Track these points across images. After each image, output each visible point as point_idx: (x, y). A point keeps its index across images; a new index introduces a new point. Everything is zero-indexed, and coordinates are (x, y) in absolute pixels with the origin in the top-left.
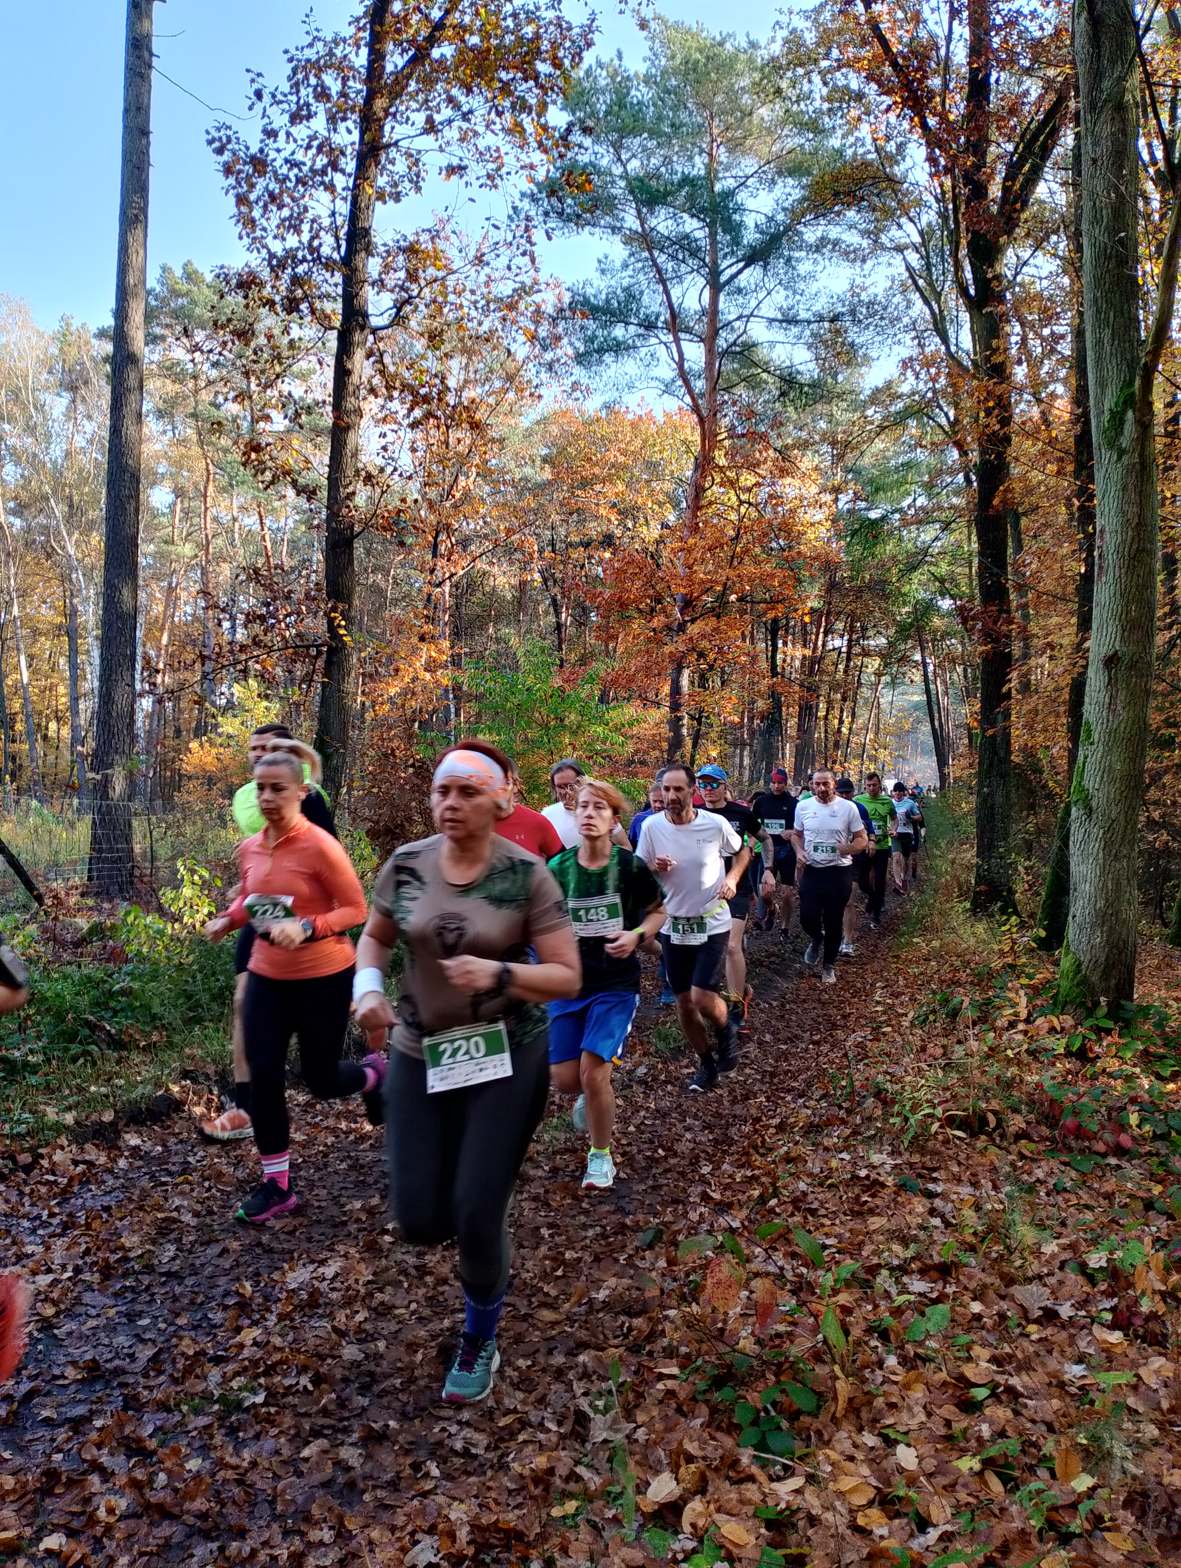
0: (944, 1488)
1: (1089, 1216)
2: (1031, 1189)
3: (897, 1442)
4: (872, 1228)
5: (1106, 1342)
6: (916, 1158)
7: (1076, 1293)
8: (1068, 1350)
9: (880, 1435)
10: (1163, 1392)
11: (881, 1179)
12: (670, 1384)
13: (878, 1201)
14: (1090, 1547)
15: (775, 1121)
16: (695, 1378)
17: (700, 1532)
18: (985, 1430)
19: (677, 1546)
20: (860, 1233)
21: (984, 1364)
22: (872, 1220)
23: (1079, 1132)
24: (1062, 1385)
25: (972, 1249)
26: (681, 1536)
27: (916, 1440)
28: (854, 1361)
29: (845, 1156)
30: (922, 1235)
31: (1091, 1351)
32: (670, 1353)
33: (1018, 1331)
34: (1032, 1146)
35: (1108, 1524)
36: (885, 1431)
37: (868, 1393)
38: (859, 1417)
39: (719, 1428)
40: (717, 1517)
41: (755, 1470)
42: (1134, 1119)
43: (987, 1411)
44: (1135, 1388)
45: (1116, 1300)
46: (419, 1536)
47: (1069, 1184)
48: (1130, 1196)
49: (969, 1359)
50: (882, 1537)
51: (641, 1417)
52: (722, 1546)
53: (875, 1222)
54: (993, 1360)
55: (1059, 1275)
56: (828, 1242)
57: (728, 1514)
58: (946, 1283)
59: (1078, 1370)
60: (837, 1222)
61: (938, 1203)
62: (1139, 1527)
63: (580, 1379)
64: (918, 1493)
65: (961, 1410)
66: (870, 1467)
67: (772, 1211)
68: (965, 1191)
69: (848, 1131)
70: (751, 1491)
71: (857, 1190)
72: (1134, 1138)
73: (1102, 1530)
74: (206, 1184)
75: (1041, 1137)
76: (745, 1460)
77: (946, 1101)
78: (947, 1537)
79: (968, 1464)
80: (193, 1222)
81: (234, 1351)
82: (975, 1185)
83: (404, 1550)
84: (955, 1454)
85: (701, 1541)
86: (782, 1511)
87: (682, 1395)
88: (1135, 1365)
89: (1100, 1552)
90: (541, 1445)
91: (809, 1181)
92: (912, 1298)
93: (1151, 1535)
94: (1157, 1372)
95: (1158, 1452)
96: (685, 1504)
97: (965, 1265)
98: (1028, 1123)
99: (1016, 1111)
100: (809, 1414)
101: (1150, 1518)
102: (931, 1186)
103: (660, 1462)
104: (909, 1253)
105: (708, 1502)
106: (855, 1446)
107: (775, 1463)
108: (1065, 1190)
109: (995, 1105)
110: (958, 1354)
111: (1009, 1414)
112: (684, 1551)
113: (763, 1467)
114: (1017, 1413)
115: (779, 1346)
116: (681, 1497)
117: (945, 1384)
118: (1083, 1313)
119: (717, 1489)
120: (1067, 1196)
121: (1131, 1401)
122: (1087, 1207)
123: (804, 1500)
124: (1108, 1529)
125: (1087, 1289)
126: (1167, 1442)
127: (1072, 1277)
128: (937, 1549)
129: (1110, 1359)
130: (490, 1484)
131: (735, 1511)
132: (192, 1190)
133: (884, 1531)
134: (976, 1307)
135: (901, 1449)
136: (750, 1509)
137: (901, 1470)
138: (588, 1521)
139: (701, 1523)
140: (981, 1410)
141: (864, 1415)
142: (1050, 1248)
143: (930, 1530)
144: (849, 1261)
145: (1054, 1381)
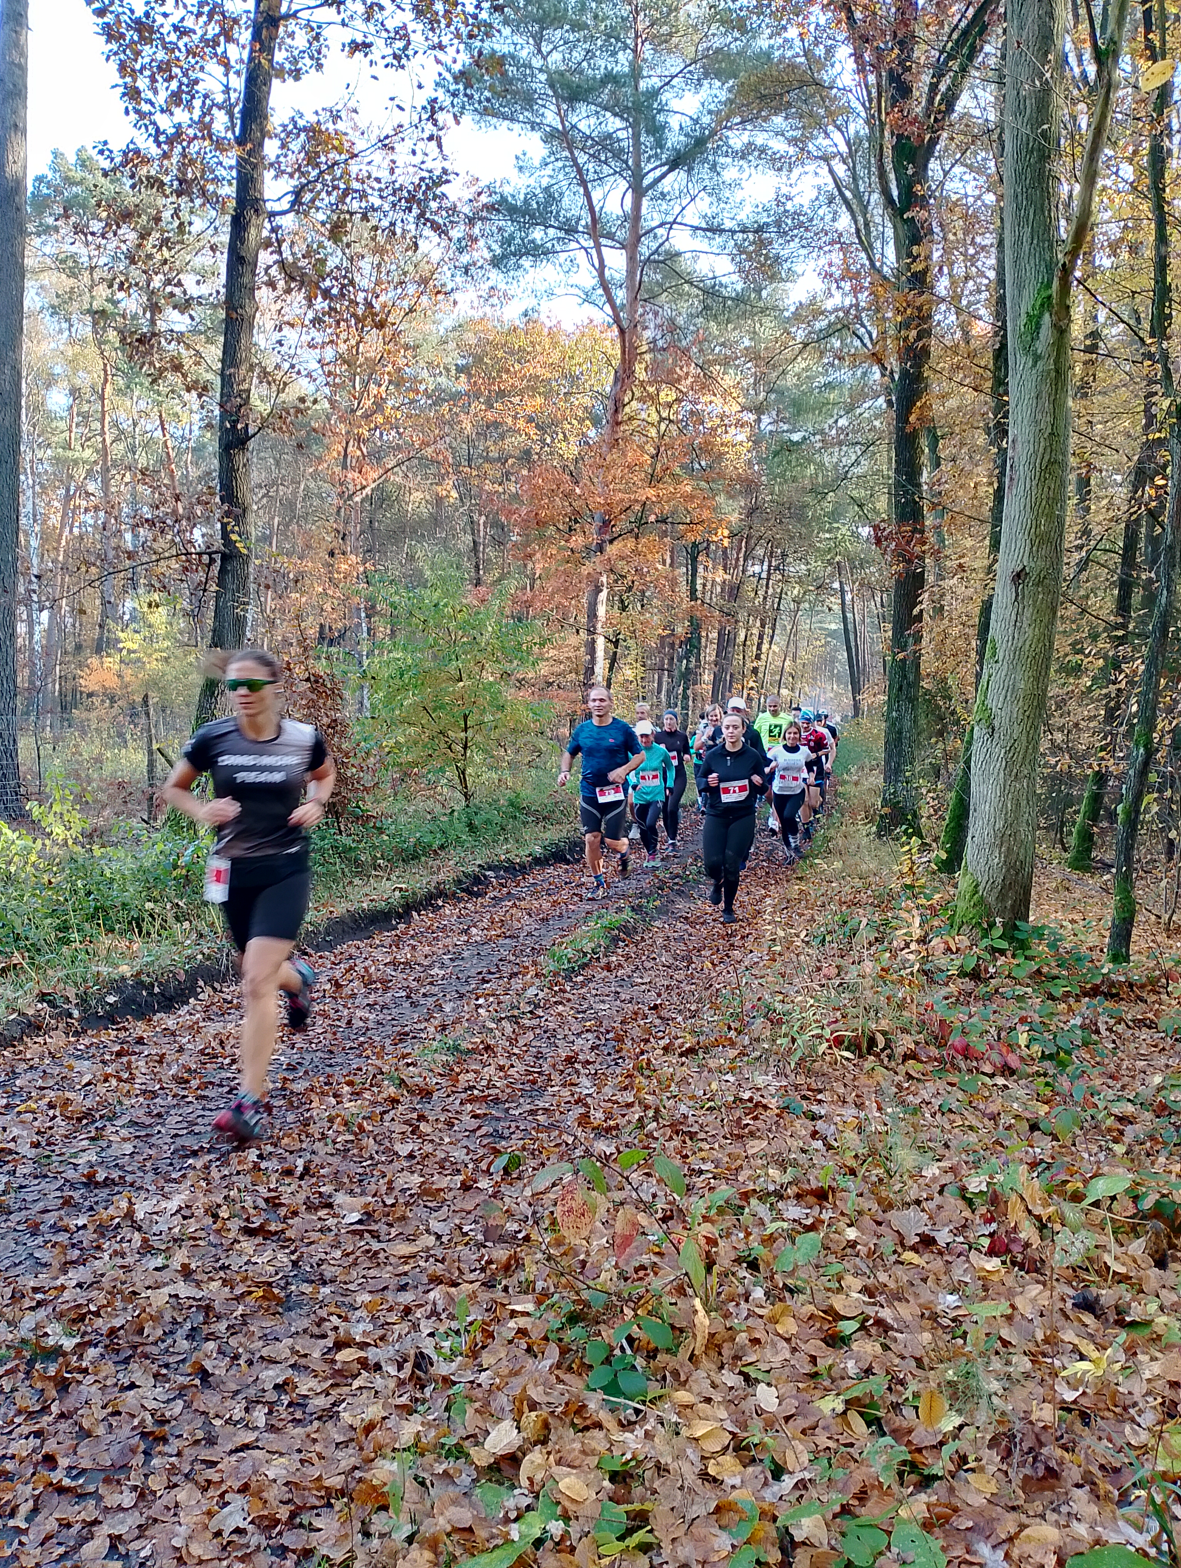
0: (803, 1432)
1: (972, 1138)
2: (916, 1110)
3: (757, 1381)
4: (750, 1152)
5: (983, 1269)
6: (801, 1080)
7: (954, 1218)
8: (944, 1279)
9: (741, 1373)
10: (1038, 1321)
11: (764, 1101)
12: (522, 1322)
13: (759, 1124)
14: (952, 1490)
15: (662, 1043)
16: (550, 1315)
17: (536, 1488)
18: (852, 1368)
19: (510, 1503)
20: (738, 1157)
21: (856, 1295)
22: (751, 1143)
23: (966, 1052)
24: (934, 1317)
25: (853, 1172)
26: (517, 1492)
27: (777, 1379)
28: (719, 1294)
29: (728, 1077)
30: (802, 1158)
31: (967, 1280)
32: (527, 1288)
33: (894, 1258)
34: (920, 1066)
35: (972, 1465)
36: (745, 1369)
37: (730, 1328)
38: (720, 1354)
39: (570, 1369)
40: (556, 1470)
41: (604, 1416)
42: (1023, 1039)
43: (855, 1346)
44: (1009, 1318)
45: (994, 1226)
46: (227, 1497)
47: (953, 1107)
48: (1016, 1117)
49: (840, 1289)
50: (733, 1487)
51: (486, 1359)
52: (558, 1503)
53: (755, 1146)
54: (866, 1290)
55: (938, 1199)
56: (703, 1167)
57: (569, 1466)
58: (822, 1207)
59: (952, 1299)
60: (716, 1146)
61: (820, 1125)
62: (1005, 1467)
63: (428, 1318)
64: (774, 1438)
65: (828, 1345)
66: (727, 1409)
67: (650, 1135)
68: (850, 1112)
69: (736, 1052)
70: (596, 1440)
71: (738, 1113)
72: (1022, 1058)
73: (966, 1471)
74: (51, 1113)
75: (929, 1057)
76: (592, 1406)
77: (836, 1022)
78: (801, 1485)
79: (831, 1404)
80: (32, 1153)
81: (54, 1293)
82: (860, 1106)
83: (210, 1514)
84: (818, 1393)
85: (537, 1497)
86: (627, 1462)
87: (536, 1335)
88: (1010, 1294)
89: (963, 1495)
90: (376, 1392)
91: (691, 1103)
92: (785, 1225)
93: (1017, 1477)
94: (1034, 1300)
95: (1031, 1385)
96: (524, 1455)
97: (843, 1190)
98: (917, 1043)
99: (905, 1031)
100: (668, 1351)
101: (1016, 1457)
102: (815, 1108)
103: (503, 1409)
104: (787, 1178)
105: (549, 1453)
106: (714, 1386)
107: (626, 1407)
108: (950, 1110)
109: (884, 1024)
110: (828, 1285)
111: (878, 1349)
112: (518, 1509)
113: (612, 1411)
114: (886, 1347)
115: (641, 1279)
116: (519, 1448)
117: (812, 1317)
118: (961, 1239)
119: (560, 1437)
120: (952, 1116)
121: (1005, 1334)
122: (971, 1128)
123: (653, 1448)
124: (973, 1470)
125: (967, 1213)
126: (1038, 1375)
127: (952, 1202)
128: (793, 1498)
129: (985, 1289)
130: (313, 1436)
131: (576, 1463)
132: (36, 1119)
133: (737, 1481)
134: (852, 1234)
135: (761, 1388)
136: (594, 1461)
137: (759, 1412)
138: (416, 1478)
139: (539, 1477)
140: (848, 1345)
141: (727, 1352)
142: (932, 1171)
143: (785, 1477)
144: (724, 1187)
145: (927, 1313)
